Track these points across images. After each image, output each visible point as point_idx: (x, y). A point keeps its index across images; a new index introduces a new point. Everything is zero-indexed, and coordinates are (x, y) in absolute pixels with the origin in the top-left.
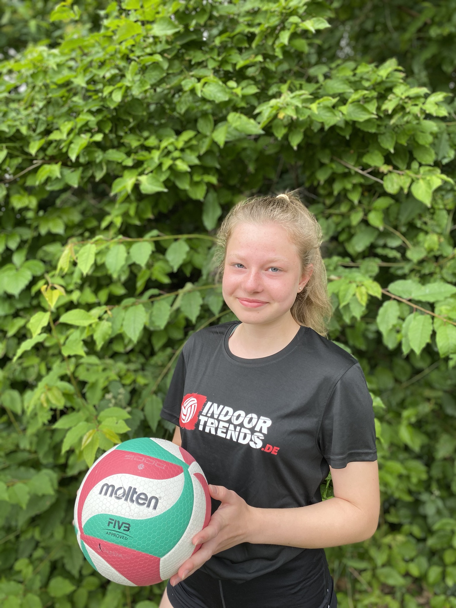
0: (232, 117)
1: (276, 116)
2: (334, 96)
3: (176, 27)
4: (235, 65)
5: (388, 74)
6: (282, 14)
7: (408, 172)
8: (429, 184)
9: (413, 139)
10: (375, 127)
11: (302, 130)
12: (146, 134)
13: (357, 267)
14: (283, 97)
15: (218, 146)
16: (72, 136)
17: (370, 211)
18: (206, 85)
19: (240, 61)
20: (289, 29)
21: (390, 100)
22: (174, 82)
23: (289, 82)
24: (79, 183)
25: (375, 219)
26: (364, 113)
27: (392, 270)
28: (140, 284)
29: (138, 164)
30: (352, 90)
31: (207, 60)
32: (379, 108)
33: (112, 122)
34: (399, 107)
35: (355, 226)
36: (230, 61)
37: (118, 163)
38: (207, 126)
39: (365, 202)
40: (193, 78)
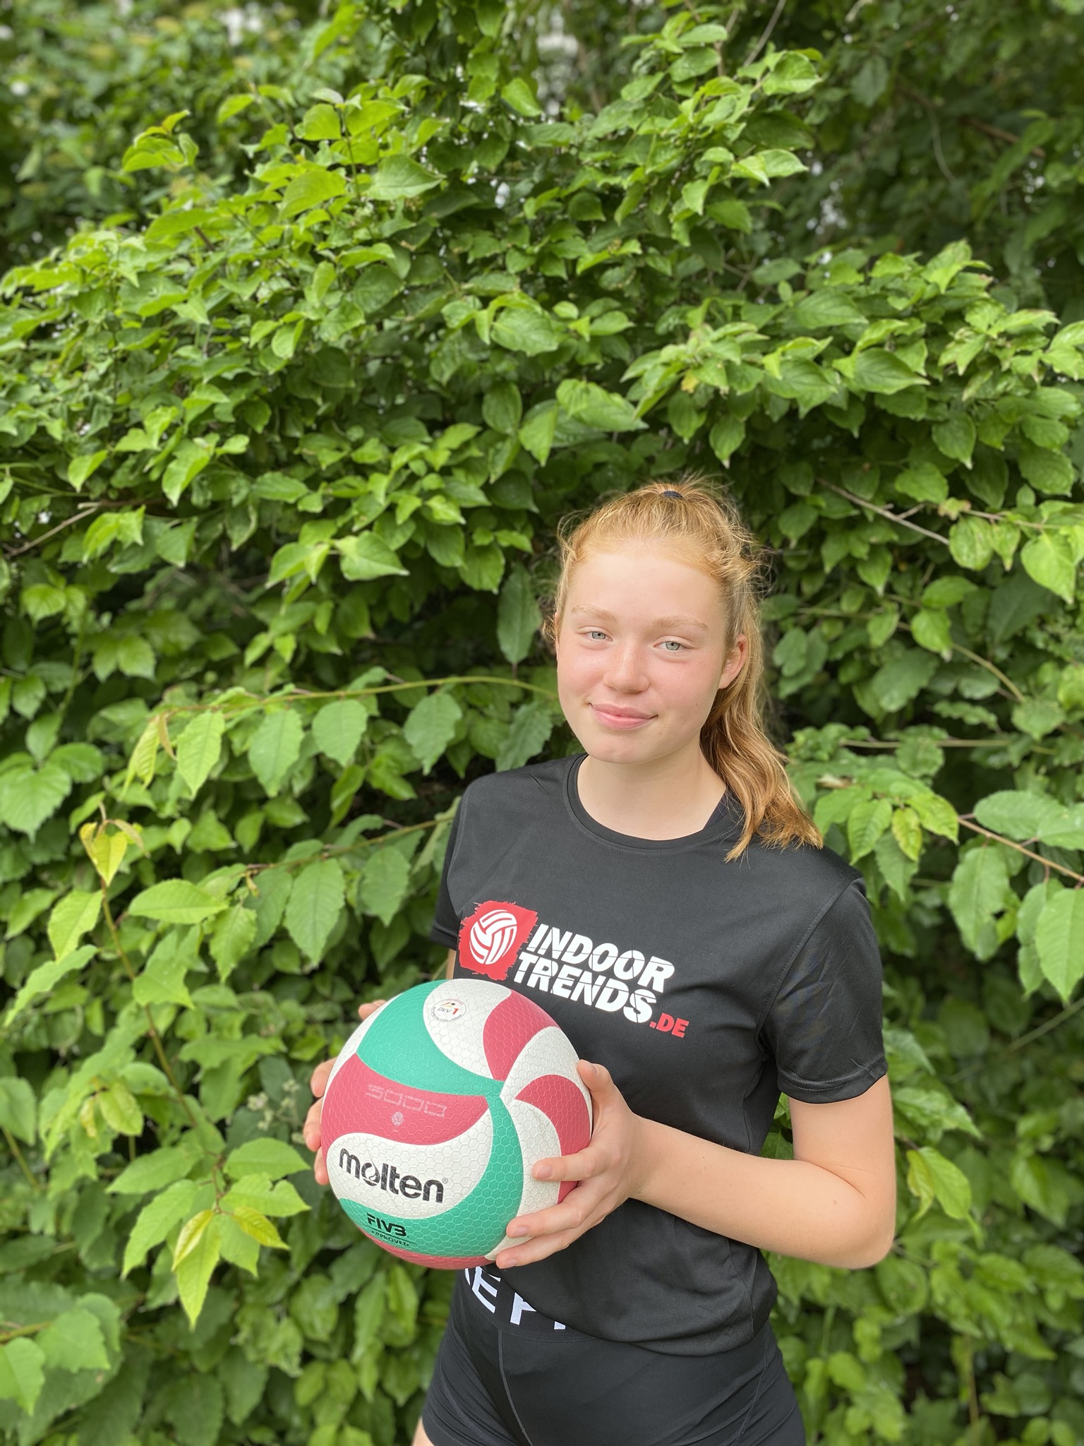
0: (568, 390)
1: (677, 386)
2: (820, 334)
3: (427, 178)
4: (574, 262)
5: (952, 280)
6: (686, 140)
7: (1008, 514)
8: (1067, 547)
9: (1020, 436)
10: (925, 406)
11: (743, 419)
12: (355, 433)
13: (889, 752)
14: (693, 341)
15: (536, 461)
16: (172, 441)
17: (915, 611)
18: (503, 314)
19: (587, 255)
20: (705, 178)
21: (961, 342)
22: (425, 306)
23: (706, 302)
24: (190, 554)
25: (929, 632)
26: (895, 373)
27: (975, 756)
28: (340, 801)
29: (336, 508)
30: (863, 320)
31: (504, 253)
32: (931, 361)
33: (272, 408)
34: (984, 358)
35: (879, 649)
36: (560, 256)
37: (287, 506)
38: (506, 411)
39: (902, 588)
40: (470, 299)
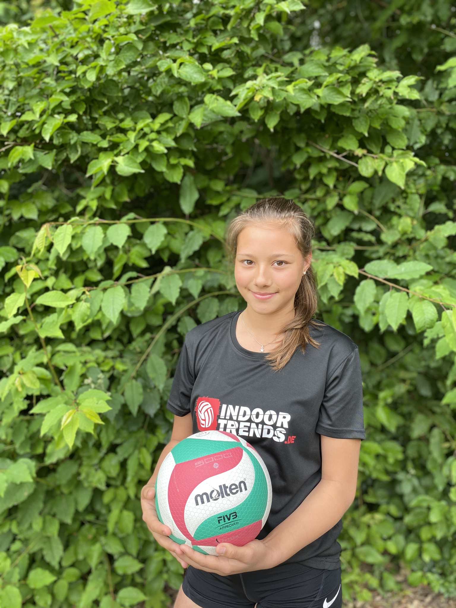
0: (208, 98)
1: (252, 98)
2: (310, 79)
3: (150, 6)
4: (210, 47)
5: (362, 58)
7: (381, 155)
8: (402, 166)
9: (386, 124)
10: (350, 110)
11: (279, 112)
12: (121, 116)
13: (334, 250)
14: (259, 79)
15: (195, 128)
16: (44, 117)
17: (345, 195)
18: (182, 66)
19: (216, 43)
20: (264, 11)
21: (364, 84)
22: (150, 63)
23: (264, 65)
24: (53, 166)
25: (350, 203)
26: (338, 96)
27: (367, 254)
28: (117, 268)
30: (327, 74)
31: (182, 42)
32: (353, 93)
33: (86, 104)
34: (373, 90)
35: (331, 211)
36: (205, 44)
37: (93, 145)
38: (183, 108)
39: (340, 186)
40: (168, 60)
